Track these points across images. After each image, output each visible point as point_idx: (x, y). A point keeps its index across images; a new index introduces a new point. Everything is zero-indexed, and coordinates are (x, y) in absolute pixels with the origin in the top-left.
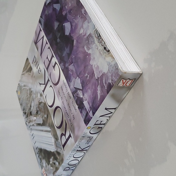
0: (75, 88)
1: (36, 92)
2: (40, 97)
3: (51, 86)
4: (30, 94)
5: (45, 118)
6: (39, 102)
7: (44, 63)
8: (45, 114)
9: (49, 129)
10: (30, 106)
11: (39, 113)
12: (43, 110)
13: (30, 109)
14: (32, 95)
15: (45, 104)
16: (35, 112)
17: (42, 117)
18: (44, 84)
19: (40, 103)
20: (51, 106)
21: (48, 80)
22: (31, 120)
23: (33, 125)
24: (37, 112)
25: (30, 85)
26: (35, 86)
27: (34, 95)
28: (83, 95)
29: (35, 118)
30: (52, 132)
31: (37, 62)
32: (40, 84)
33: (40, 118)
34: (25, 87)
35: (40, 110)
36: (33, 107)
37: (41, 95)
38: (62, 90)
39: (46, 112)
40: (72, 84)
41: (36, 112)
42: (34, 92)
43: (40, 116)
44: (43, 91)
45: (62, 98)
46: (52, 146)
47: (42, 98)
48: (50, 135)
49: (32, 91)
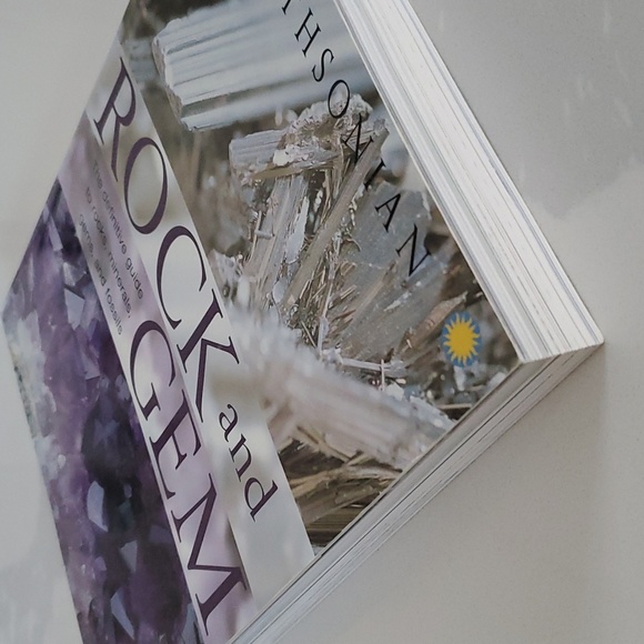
0: (83, 297)
1: (262, 314)
2: (236, 284)
3: (174, 324)
4: (314, 308)
5: (213, 172)
6: (247, 256)
7: (198, 445)
8: (214, 191)
9: (192, 121)
10: (322, 234)
11: (251, 194)
12: (224, 212)
13: (317, 213)
14: (292, 300)
15: (211, 244)
16: (282, 197)
17: (229, 173)
18: (206, 343)
19: (241, 248)
20: (179, 231)
21: (185, 353)
22: (315, 139)
23: (298, 112)
24: (263, 194)
25: (308, 363)
26: (265, 347)
27: (277, 300)
28: (62, 270)
29: (280, 159)
30: (175, 110)
31: (240, 473)
32: (230, 349)
33: (246, 168)
34: (373, 366)
35: (242, 209)
36: (290, 229)
37: (230, 291)
38: (125, 299)
39: (204, 201)
40: (92, 313)
41: (275, 196)
42: (274, 317)
43: (242, 176)
44: (214, 309)
45: (129, 267)
46: (173, 46)
47: (229, 276)
48: (186, 94)
49: (295, 324)
